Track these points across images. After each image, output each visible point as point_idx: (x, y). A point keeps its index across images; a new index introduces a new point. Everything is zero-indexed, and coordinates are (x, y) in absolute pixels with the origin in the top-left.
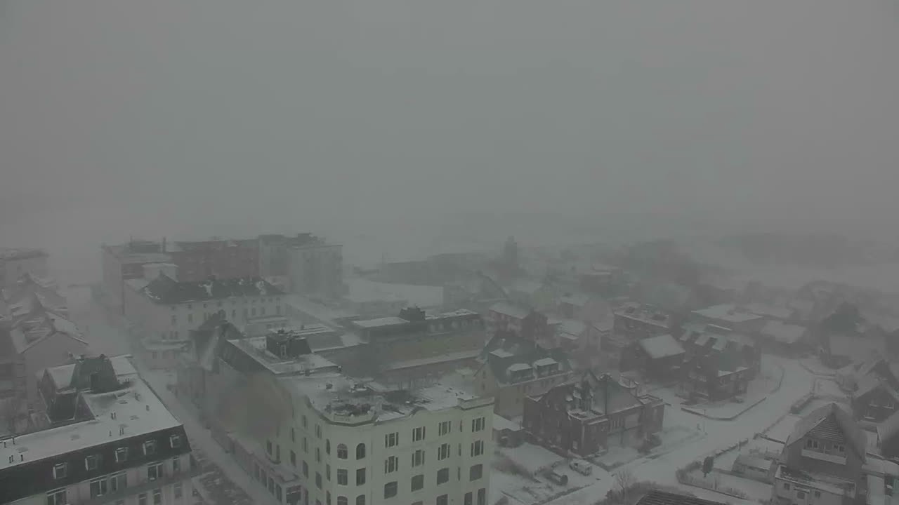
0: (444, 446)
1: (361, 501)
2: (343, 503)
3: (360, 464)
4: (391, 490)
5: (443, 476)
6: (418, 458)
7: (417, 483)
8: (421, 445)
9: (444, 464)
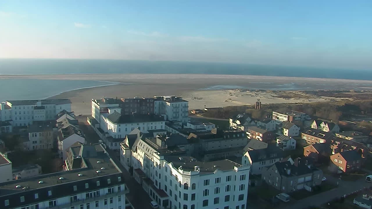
0: (228, 186)
1: (193, 207)
2: (185, 208)
3: (194, 192)
4: (205, 203)
5: (227, 198)
6: (217, 191)
7: (216, 201)
8: (218, 185)
9: (228, 193)
